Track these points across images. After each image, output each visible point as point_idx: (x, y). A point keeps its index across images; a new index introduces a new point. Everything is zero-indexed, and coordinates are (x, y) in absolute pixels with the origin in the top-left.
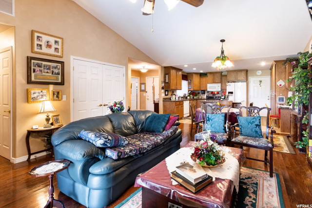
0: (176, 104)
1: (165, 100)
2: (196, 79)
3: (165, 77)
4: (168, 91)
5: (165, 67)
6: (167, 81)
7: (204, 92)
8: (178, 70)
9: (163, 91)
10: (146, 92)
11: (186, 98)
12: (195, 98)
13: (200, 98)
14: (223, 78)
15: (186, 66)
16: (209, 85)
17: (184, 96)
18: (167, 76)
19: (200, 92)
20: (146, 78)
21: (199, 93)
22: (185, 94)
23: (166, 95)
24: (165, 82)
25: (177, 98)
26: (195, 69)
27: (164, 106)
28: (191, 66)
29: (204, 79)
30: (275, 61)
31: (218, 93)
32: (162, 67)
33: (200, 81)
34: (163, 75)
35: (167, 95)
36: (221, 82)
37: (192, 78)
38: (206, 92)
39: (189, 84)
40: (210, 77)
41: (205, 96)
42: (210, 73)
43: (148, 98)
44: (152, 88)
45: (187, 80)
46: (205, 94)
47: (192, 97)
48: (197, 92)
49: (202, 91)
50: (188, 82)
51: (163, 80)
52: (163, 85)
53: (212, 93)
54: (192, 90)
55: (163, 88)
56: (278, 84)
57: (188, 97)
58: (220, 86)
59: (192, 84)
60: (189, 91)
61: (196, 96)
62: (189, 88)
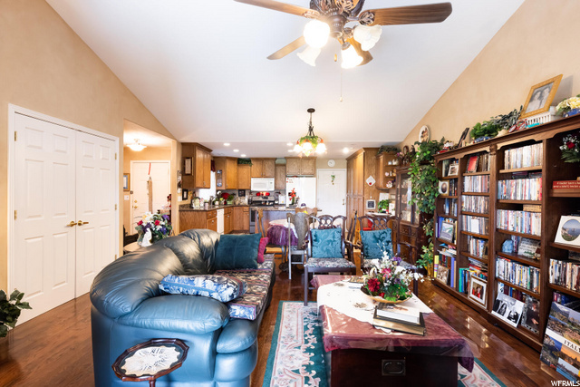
0: (207, 215)
1: (183, 209)
2: (231, 169)
3: (183, 164)
4: (187, 191)
5: (183, 144)
6: (188, 171)
7: (242, 193)
8: (207, 150)
9: (180, 190)
10: (132, 193)
11: (214, 203)
12: (229, 203)
13: (237, 203)
14: (279, 169)
15: (227, 145)
16: (253, 181)
18: (188, 162)
19: (237, 192)
20: (132, 162)
21: (234, 194)
22: (212, 197)
23: (183, 199)
24: (183, 172)
25: (202, 205)
26: (236, 151)
27: (182, 221)
28: (234, 145)
29: (245, 170)
30: (365, 149)
31: (268, 194)
32: (178, 143)
33: (238, 174)
34: (180, 160)
35: (187, 199)
36: (275, 177)
37: (225, 167)
38: (247, 192)
39: (218, 177)
40: (255, 167)
41: (246, 200)
42: (257, 159)
43: (135, 205)
44: (146, 185)
45: (214, 171)
46: (244, 195)
47: (223, 202)
48: (230, 193)
49: (239, 190)
50: (217, 174)
51: (179, 169)
52: (180, 178)
53: (258, 194)
54: (223, 188)
55: (179, 185)
56: (368, 181)
57: (217, 203)
58: (273, 182)
59: (224, 178)
60: (217, 191)
61: (230, 199)
62: (217, 186)
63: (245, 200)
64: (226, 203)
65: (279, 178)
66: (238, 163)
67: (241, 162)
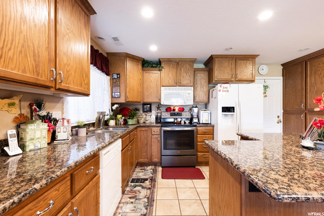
7: (148, 107)
11: (106, 123)
12: (130, 122)
13: (142, 122)
16: (165, 91)
17: (99, 120)
19: (140, 107)
21: (137, 110)
22: (103, 114)
29: (154, 75)
31: (182, 109)
33: (143, 81)
36: (194, 85)
37: (124, 68)
38: (154, 107)
39: (115, 83)
40: (167, 70)
41: (153, 117)
42: (170, 61)
45: (108, 74)
46: (150, 111)
47: (122, 121)
48: (131, 108)
49: (144, 104)
50: (112, 79)
53: (168, 109)
54: (122, 100)
57: (112, 123)
58: (192, 92)
59: (122, 86)
60: (113, 104)
61: (132, 117)
62: (112, 97)
63: (151, 118)
64: (126, 122)
65: (199, 89)
66: (143, 66)
67: (147, 64)
